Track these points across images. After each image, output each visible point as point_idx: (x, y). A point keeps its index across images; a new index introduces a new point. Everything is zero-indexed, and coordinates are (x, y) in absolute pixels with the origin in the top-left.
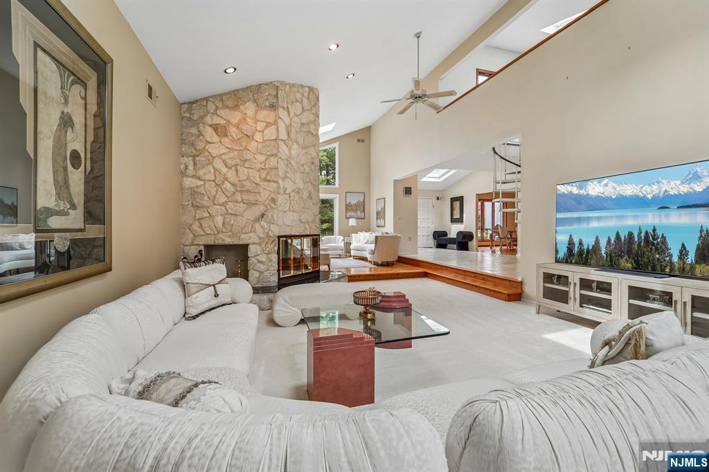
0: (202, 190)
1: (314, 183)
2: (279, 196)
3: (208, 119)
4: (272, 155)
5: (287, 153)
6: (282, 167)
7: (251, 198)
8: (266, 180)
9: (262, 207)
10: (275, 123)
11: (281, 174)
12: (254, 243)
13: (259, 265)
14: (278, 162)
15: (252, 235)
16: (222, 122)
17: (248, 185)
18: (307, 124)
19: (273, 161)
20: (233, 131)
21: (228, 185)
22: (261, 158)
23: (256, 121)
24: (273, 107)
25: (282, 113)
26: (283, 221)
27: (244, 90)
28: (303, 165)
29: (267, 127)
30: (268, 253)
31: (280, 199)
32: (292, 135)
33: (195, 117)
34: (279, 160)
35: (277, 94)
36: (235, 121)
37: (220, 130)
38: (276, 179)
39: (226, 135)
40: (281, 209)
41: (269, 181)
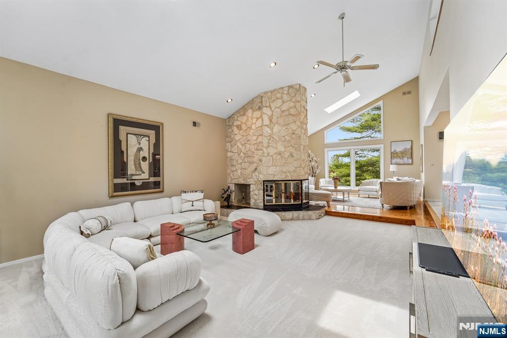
0: (233, 158)
1: (296, 146)
2: (264, 158)
3: (235, 124)
4: (260, 135)
5: (269, 132)
6: (265, 141)
7: (250, 159)
8: (257, 150)
9: (256, 164)
10: (261, 116)
11: (265, 144)
12: (252, 184)
13: (255, 196)
14: (263, 139)
15: (252, 179)
16: (240, 123)
17: (250, 153)
18: (287, 110)
19: (260, 139)
20: (244, 127)
21: (242, 154)
22: (255, 138)
23: (252, 118)
24: (260, 108)
25: (265, 110)
26: (267, 172)
27: (247, 104)
28: (284, 136)
29: (257, 120)
30: (259, 190)
31: (264, 159)
32: (274, 121)
33: (231, 124)
34: (264, 137)
35: (262, 100)
36: (244, 121)
37: (239, 127)
38: (261, 148)
39: (241, 129)
40: (265, 165)
41: (259, 150)
